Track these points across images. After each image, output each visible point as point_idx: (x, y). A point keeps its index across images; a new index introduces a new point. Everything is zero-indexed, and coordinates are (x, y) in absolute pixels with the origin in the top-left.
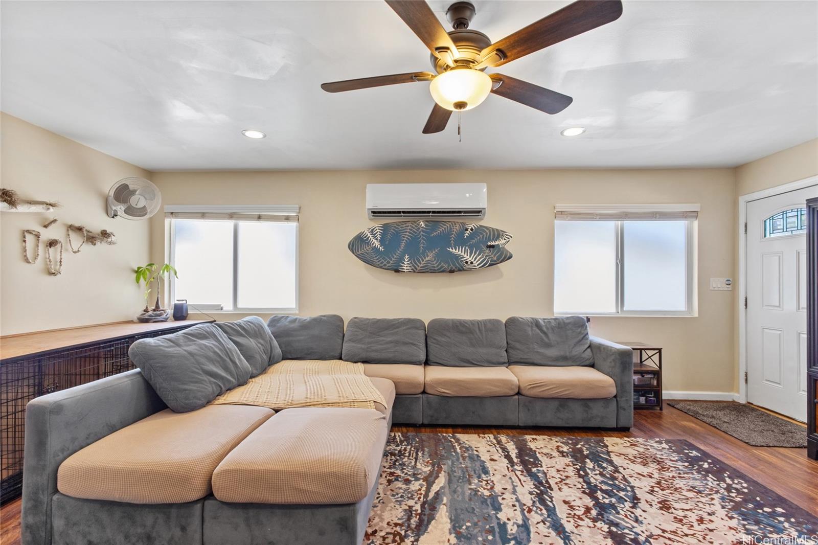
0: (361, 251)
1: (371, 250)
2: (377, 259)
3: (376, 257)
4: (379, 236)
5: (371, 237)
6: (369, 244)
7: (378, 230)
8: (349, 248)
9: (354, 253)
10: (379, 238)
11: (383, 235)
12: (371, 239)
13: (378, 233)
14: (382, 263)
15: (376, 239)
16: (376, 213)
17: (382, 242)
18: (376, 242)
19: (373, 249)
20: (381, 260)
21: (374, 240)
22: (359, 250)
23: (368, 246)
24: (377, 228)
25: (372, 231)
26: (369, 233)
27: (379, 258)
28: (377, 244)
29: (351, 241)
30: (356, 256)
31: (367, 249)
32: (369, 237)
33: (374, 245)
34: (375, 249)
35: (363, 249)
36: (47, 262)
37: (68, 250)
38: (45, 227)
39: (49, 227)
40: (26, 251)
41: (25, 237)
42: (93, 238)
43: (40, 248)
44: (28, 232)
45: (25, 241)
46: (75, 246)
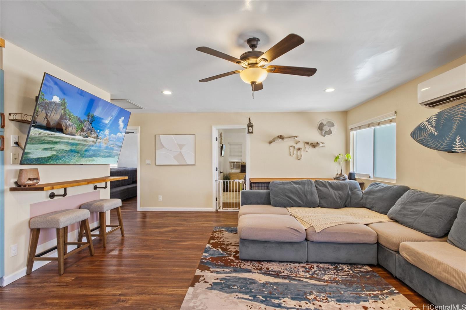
0: (420, 137)
1: (428, 136)
2: (432, 143)
3: (431, 141)
4: (434, 123)
5: (428, 125)
6: (426, 131)
7: (434, 118)
8: (411, 136)
9: (415, 140)
10: (434, 125)
11: (438, 122)
12: (428, 127)
13: (434, 121)
14: (437, 145)
15: (432, 126)
16: (432, 104)
17: (436, 128)
18: (431, 129)
19: (429, 135)
20: (436, 143)
21: (430, 127)
22: (419, 137)
23: (426, 133)
24: (433, 117)
25: (429, 121)
26: (426, 122)
27: (434, 142)
28: (432, 130)
29: (412, 131)
30: (417, 141)
31: (425, 135)
32: (426, 125)
33: (430, 132)
34: (431, 135)
35: (422, 136)
36: (297, 156)
37: (305, 151)
38: (297, 144)
39: (298, 144)
40: (290, 152)
41: (290, 148)
42: (314, 145)
43: (295, 151)
44: (291, 146)
45: (290, 149)
46: (307, 149)
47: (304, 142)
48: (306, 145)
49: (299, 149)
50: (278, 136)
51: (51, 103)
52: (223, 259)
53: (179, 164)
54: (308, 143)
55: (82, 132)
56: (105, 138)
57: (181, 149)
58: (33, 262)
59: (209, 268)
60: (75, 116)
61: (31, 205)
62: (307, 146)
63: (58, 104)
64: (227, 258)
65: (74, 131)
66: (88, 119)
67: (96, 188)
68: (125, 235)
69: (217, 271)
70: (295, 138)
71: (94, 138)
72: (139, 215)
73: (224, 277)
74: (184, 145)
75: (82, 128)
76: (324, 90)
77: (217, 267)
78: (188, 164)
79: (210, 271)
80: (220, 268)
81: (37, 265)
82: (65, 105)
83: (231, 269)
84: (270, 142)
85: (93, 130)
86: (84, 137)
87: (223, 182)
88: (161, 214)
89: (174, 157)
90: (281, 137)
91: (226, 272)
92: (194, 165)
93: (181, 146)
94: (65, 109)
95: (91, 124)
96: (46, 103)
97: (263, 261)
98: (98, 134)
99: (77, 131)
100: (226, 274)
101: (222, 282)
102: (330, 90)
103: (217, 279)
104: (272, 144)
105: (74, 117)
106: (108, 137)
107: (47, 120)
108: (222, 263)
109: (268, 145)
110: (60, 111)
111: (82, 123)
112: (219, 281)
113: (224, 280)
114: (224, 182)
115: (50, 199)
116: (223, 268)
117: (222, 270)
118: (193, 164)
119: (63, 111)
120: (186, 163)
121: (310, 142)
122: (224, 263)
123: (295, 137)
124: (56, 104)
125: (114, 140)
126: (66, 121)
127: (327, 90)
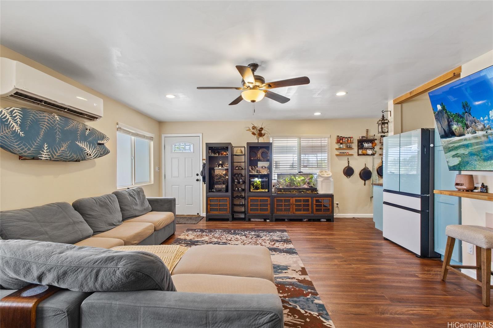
3: (16, 142)
4: (18, 119)
6: (8, 126)
7: (17, 114)
10: (19, 122)
11: (23, 120)
12: (10, 121)
15: (16, 122)
17: (21, 126)
18: (15, 125)
19: (12, 132)
20: (21, 146)
24: (16, 111)
25: (11, 114)
26: (8, 115)
27: (19, 144)
28: (17, 128)
31: (7, 131)
32: (8, 118)
33: (14, 129)
34: (15, 133)
35: (3, 132)
52: (289, 294)
59: (298, 282)
64: (285, 295)
69: (289, 278)
73: (280, 274)
77: (291, 282)
79: (296, 278)
80: (287, 282)
82: (445, 108)
83: (276, 281)
91: (280, 278)
100: (279, 277)
101: (280, 271)
103: (285, 273)
105: (455, 115)
108: (288, 287)
111: (463, 118)
112: (284, 271)
113: (279, 272)
116: (284, 282)
117: (284, 280)
122: (286, 288)
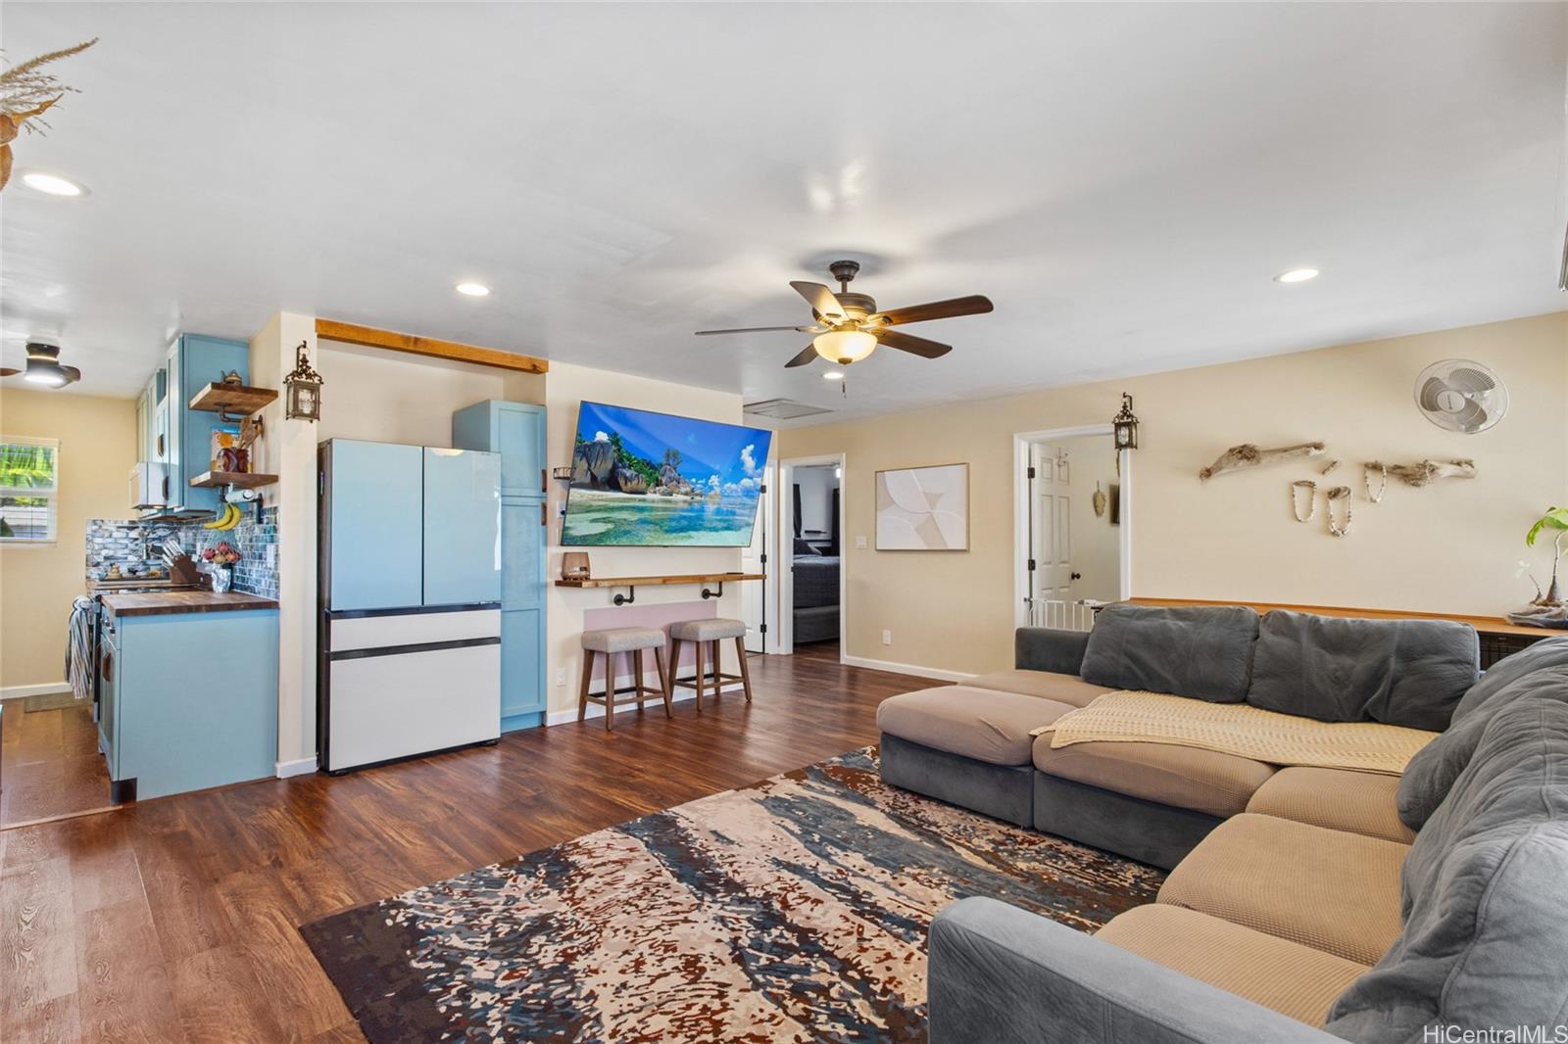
36: (1328, 518)
37: (1365, 499)
38: (1323, 473)
39: (1327, 473)
40: (1294, 507)
41: (1293, 491)
42: (1411, 475)
43: (1314, 501)
44: (1297, 484)
45: (1293, 496)
46: (1374, 492)
47: (1360, 464)
48: (1369, 473)
49: (1334, 494)
50: (1231, 450)
51: (594, 444)
53: (926, 548)
54: (1376, 467)
55: (657, 485)
56: (712, 493)
57: (932, 505)
58: (586, 703)
60: (640, 459)
61: (586, 612)
62: (1373, 478)
63: (607, 444)
65: (643, 485)
66: (668, 460)
67: (706, 594)
68: (752, 700)
70: (1308, 452)
71: (686, 494)
72: (844, 674)
74: (941, 495)
75: (657, 479)
76: (1274, 279)
78: (950, 548)
81: (595, 711)
84: (1208, 473)
85: (682, 480)
86: (663, 494)
87: (1049, 604)
88: (880, 677)
89: (916, 529)
90: (1246, 454)
92: (965, 551)
93: (933, 499)
94: (619, 450)
95: (675, 469)
96: (586, 446)
97: (929, 799)
98: (693, 486)
99: (649, 485)
102: (1300, 275)
104: (1214, 482)
106: (718, 490)
107: (592, 473)
109: (1194, 482)
110: (612, 454)
114: (1050, 606)
115: (614, 606)
118: (964, 547)
119: (616, 455)
120: (945, 544)
121: (1387, 461)
123: (1308, 446)
124: (602, 444)
125: (734, 494)
126: (624, 471)
127: (1286, 275)
